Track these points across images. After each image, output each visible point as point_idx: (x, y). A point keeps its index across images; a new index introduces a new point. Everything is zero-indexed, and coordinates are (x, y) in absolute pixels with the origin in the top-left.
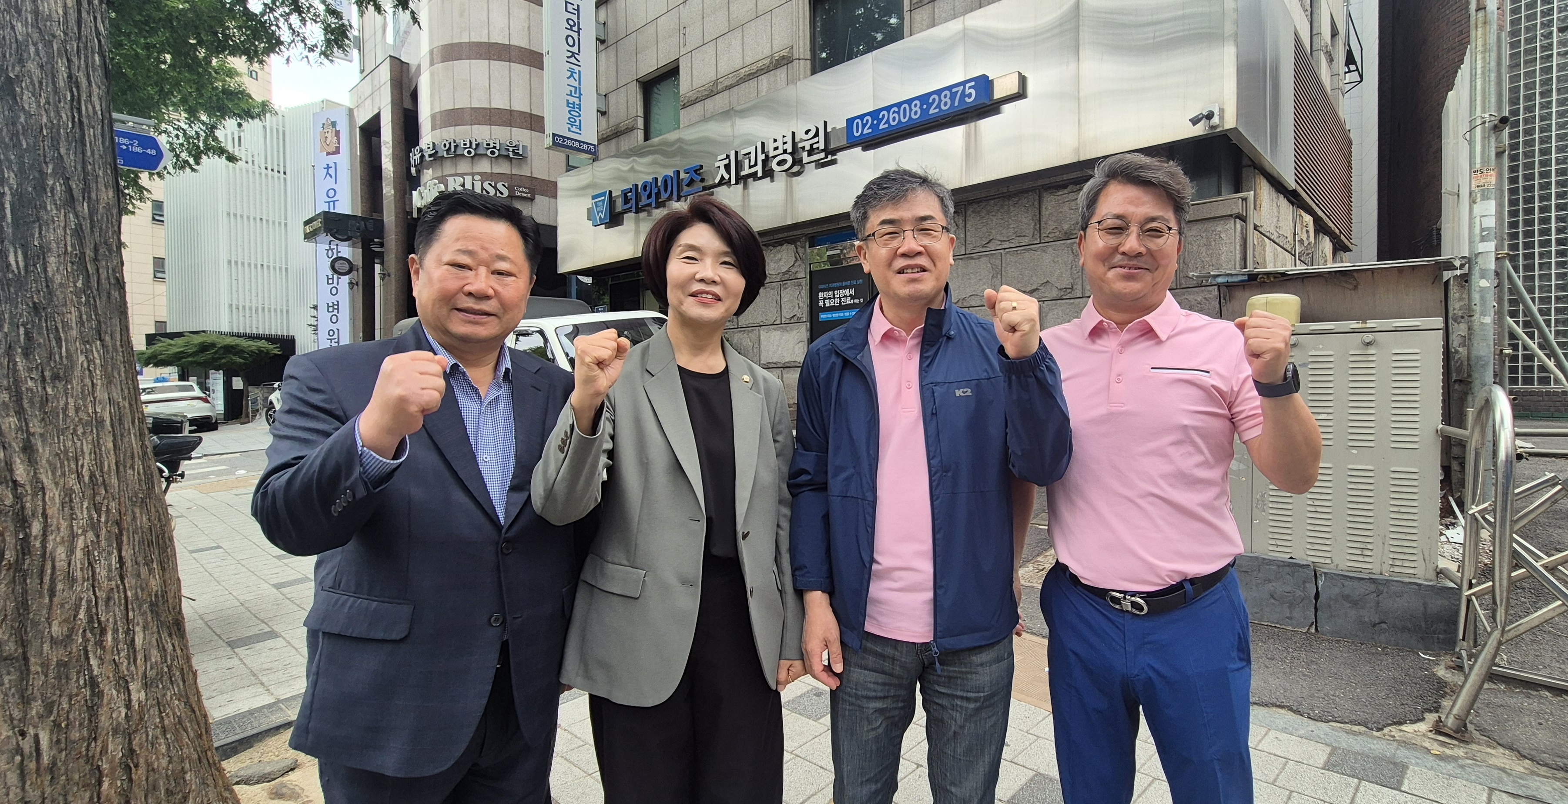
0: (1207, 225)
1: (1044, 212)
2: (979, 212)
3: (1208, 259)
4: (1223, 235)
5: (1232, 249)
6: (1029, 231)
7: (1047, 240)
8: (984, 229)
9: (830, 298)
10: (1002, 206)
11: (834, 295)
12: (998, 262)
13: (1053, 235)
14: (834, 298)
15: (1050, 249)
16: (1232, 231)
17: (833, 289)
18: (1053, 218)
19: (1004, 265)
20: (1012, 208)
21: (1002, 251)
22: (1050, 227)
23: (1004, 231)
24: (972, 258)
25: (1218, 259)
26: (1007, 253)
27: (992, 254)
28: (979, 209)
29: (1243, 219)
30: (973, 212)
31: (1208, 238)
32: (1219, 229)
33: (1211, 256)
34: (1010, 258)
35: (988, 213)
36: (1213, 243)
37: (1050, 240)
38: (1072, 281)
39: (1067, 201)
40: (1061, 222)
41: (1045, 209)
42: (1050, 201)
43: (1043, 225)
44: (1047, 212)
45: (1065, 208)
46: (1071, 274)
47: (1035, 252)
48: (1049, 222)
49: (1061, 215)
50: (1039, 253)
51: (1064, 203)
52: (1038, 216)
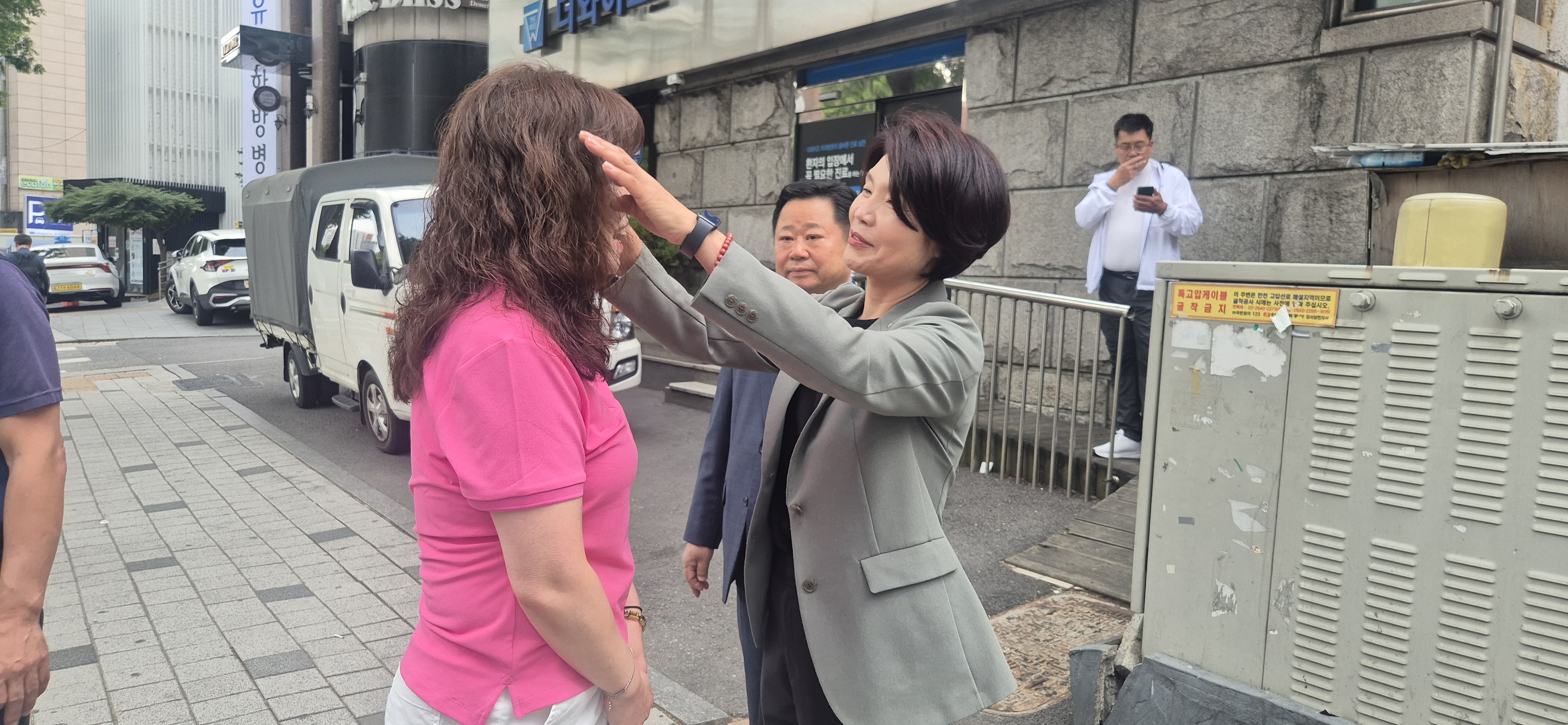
0: (1420, 52)
1: (1140, 32)
2: (1038, 30)
3: (1415, 115)
4: (1448, 71)
5: (1464, 96)
6: (1112, 65)
7: (1140, 78)
8: (1043, 61)
9: (821, 168)
10: (1074, 21)
11: (826, 163)
12: (1061, 116)
13: (1149, 71)
14: (826, 168)
15: (1143, 95)
16: (1467, 64)
17: (826, 154)
18: (1152, 42)
19: (1069, 121)
20: (1089, 24)
21: (1069, 98)
22: (1145, 55)
23: (1073, 65)
24: (1022, 109)
25: (1435, 115)
26: (1076, 101)
27: (1052, 103)
28: (1037, 26)
29: (1491, 37)
30: (1029, 31)
31: (1418, 75)
32: (1442, 58)
33: (1422, 110)
34: (1077, 110)
35: (1052, 31)
36: (1427, 86)
37: (1144, 80)
38: (1172, 151)
39: (1176, 12)
40: (1162, 48)
41: (1141, 25)
42: (1150, 11)
43: (1135, 54)
44: (1143, 32)
45: (1172, 24)
46: (1173, 138)
47: (1118, 100)
48: (1145, 49)
49: (1164, 36)
50: (1124, 101)
51: (1170, 14)
52: (1129, 37)
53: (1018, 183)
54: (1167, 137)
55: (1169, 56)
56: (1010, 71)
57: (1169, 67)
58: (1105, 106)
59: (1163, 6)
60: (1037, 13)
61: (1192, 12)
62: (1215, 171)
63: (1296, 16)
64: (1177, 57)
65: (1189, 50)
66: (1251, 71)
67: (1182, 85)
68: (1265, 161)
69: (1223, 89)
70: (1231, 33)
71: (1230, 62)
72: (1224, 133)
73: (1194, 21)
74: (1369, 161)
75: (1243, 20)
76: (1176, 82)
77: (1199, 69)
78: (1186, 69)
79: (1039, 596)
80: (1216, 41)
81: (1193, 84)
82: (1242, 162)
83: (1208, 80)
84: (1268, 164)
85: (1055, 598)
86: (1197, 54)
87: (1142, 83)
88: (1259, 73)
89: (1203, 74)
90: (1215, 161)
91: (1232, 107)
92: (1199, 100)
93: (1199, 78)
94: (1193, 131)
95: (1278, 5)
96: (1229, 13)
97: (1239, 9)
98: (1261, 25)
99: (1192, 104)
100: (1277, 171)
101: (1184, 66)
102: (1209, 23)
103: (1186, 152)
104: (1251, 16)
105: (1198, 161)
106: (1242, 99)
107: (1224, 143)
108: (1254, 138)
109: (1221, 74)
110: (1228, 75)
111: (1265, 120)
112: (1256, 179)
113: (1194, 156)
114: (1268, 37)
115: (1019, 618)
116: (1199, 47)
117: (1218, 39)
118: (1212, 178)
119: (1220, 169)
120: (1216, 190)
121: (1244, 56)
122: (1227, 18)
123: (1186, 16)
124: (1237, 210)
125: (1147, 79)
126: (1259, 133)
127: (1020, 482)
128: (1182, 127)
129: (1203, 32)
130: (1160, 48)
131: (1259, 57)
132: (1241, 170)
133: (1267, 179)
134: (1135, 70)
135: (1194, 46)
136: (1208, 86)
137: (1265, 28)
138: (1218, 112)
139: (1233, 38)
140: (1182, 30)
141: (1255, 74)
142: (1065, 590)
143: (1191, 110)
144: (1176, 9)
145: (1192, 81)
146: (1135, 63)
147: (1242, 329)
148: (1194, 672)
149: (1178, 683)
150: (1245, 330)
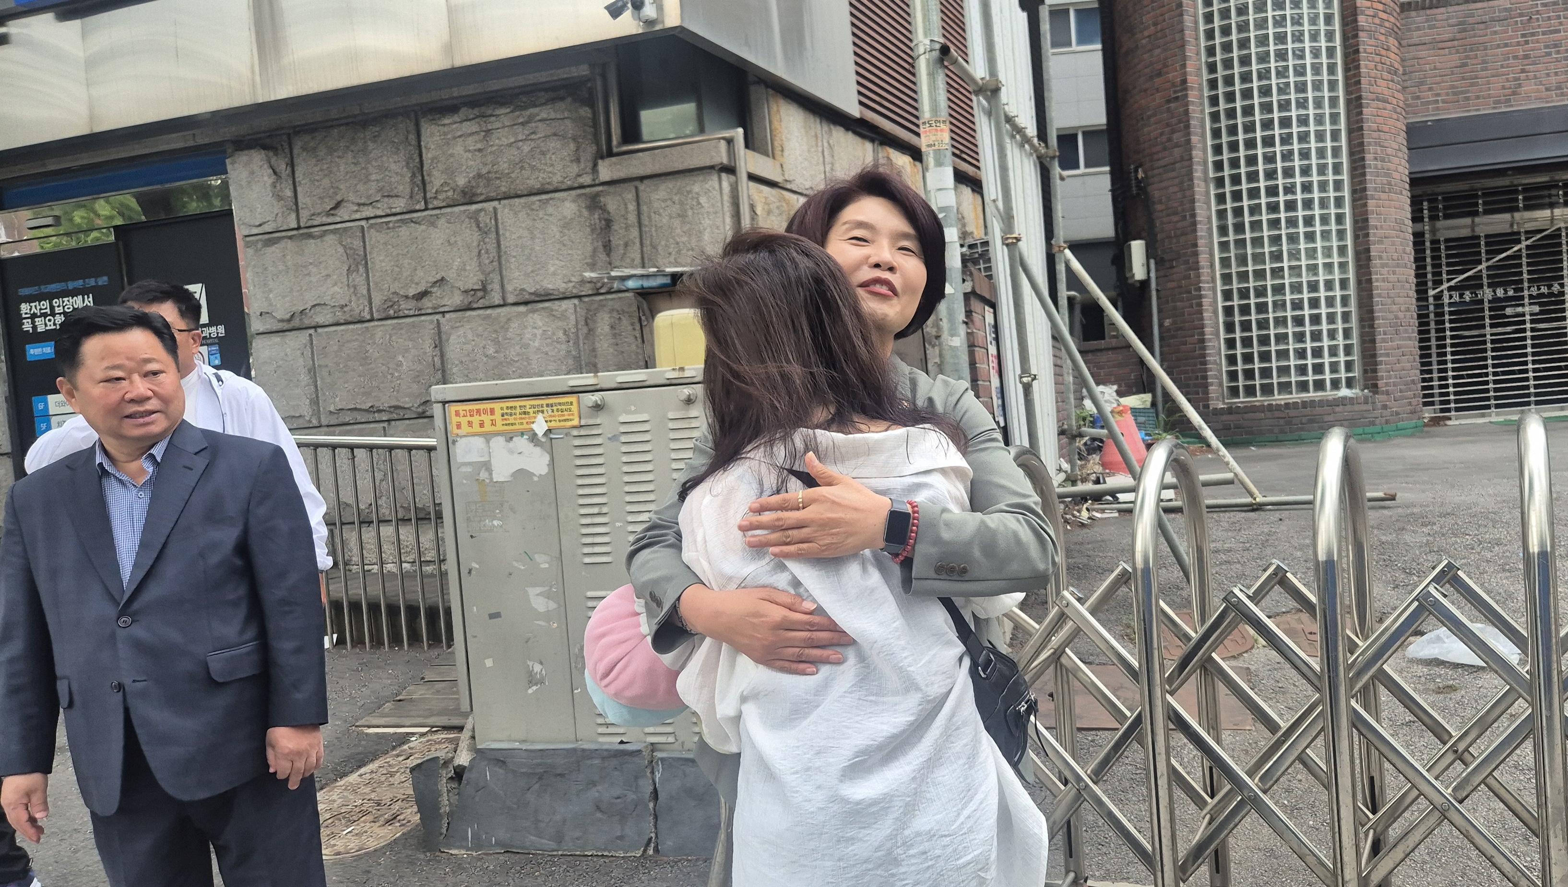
0: (680, 182)
1: (427, 156)
2: (314, 149)
3: (685, 239)
4: (703, 200)
5: (719, 222)
6: (404, 188)
7: (436, 203)
8: (326, 182)
9: (45, 315)
10: (353, 140)
11: (52, 308)
12: (357, 243)
13: (444, 195)
14: (53, 314)
15: (443, 221)
16: (716, 193)
17: (50, 297)
18: (441, 166)
19: (368, 248)
20: (371, 145)
21: (363, 223)
22: (436, 180)
23: (361, 187)
24: (310, 236)
25: (700, 239)
26: (371, 226)
27: (345, 229)
28: (312, 144)
29: (730, 170)
30: (304, 149)
31: (682, 203)
32: (696, 188)
33: (688, 233)
34: (373, 237)
35: (331, 151)
36: (690, 213)
37: (441, 205)
38: (482, 277)
39: (460, 136)
40: (453, 173)
41: (428, 149)
42: (432, 134)
43: (426, 178)
44: (430, 155)
45: (458, 149)
46: (480, 265)
47: (417, 226)
48: (435, 173)
49: (452, 160)
50: (423, 227)
51: (455, 138)
52: (418, 160)
53: (320, 319)
54: (475, 263)
55: (461, 181)
56: (289, 193)
57: (464, 193)
58: (404, 232)
59: (446, 129)
60: (309, 129)
61: (476, 137)
62: (527, 297)
63: (572, 146)
64: (469, 182)
65: (479, 176)
66: (544, 197)
67: (481, 210)
68: (571, 285)
69: (520, 215)
70: (517, 160)
71: (522, 188)
72: (529, 258)
73: (479, 146)
74: (631, 284)
75: (526, 148)
76: (474, 207)
77: (493, 194)
78: (481, 194)
79: (394, 748)
80: (504, 166)
81: (491, 209)
82: (550, 286)
83: (504, 206)
84: (574, 287)
85: (411, 745)
86: (489, 180)
87: (440, 208)
88: (551, 199)
89: (499, 200)
90: (524, 286)
91: (532, 233)
92: (500, 226)
93: (495, 203)
94: (499, 257)
95: (555, 135)
96: (512, 140)
97: (520, 137)
98: (543, 153)
99: (493, 229)
100: (583, 293)
101: (479, 191)
102: (494, 148)
103: (496, 278)
104: (533, 144)
105: (509, 288)
106: (540, 225)
107: (530, 269)
108: (557, 262)
109: (516, 200)
110: (523, 200)
111: (564, 245)
112: (566, 302)
113: (505, 282)
114: (552, 165)
115: (372, 772)
116: (489, 172)
117: (506, 165)
118: (526, 303)
119: (531, 294)
120: (531, 315)
121: (533, 183)
122: (510, 145)
123: (470, 141)
124: (554, 334)
125: (444, 204)
126: (561, 258)
127: (371, 647)
128: (487, 252)
129: (490, 158)
130: (450, 172)
131: (548, 183)
132: (551, 294)
133: (576, 301)
134: (429, 195)
135: (484, 171)
136: (505, 210)
137: (548, 156)
138: (520, 237)
139: (520, 164)
140: (470, 155)
141: (548, 200)
142: (423, 735)
143: (493, 236)
144: (459, 133)
145: (489, 206)
146: (428, 188)
147: (511, 438)
148: (520, 747)
149: (508, 760)
150: (514, 439)
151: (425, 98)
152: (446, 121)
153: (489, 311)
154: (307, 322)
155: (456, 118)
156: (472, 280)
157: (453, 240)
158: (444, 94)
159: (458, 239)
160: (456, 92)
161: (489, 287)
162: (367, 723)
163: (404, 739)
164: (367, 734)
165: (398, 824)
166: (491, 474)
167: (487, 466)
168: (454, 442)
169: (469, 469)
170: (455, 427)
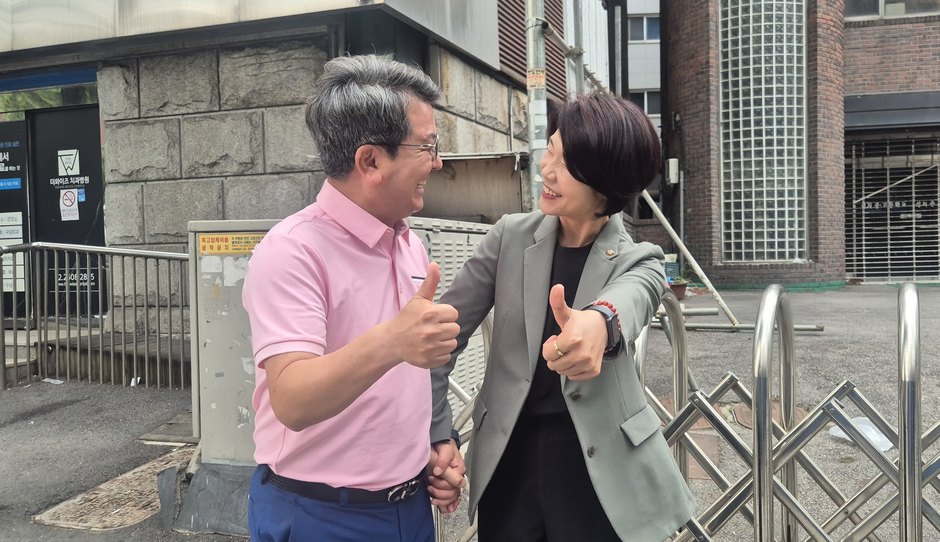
1: (222, 77)
2: (153, 69)
6: (206, 96)
7: (226, 107)
8: (158, 90)
10: (177, 65)
12: (175, 130)
13: (231, 102)
15: (229, 118)
18: (230, 84)
19: (182, 133)
20: (188, 69)
21: (180, 117)
22: (227, 93)
23: (180, 94)
24: (146, 123)
26: (185, 119)
27: (168, 120)
28: (152, 65)
30: (146, 68)
34: (186, 126)
35: (163, 70)
37: (229, 108)
38: (252, 155)
39: (244, 66)
40: (238, 88)
41: (223, 73)
42: (226, 63)
43: (221, 91)
44: (224, 77)
45: (242, 74)
46: (251, 147)
47: (213, 120)
48: (226, 88)
49: (238, 80)
50: (217, 122)
51: (240, 67)
52: (216, 79)
53: (149, 176)
54: (247, 146)
55: (242, 94)
56: (135, 95)
57: (243, 101)
58: (205, 124)
59: (235, 61)
60: (149, 56)
61: (254, 67)
62: (279, 169)
63: (313, 76)
64: (247, 95)
65: (254, 91)
66: (294, 107)
67: (253, 113)
68: (307, 163)
69: (278, 118)
70: (278, 83)
71: (280, 101)
72: (282, 145)
73: (255, 72)
75: (284, 75)
76: (249, 111)
77: (262, 104)
78: (255, 103)
79: (160, 456)
80: (269, 86)
81: (260, 113)
82: (294, 163)
83: (268, 111)
84: (309, 165)
85: (172, 454)
86: (260, 94)
87: (229, 110)
88: (298, 108)
89: (266, 107)
90: (278, 162)
91: (285, 129)
92: (265, 124)
93: (263, 109)
94: (264, 143)
95: (303, 68)
96: (276, 70)
97: (281, 68)
98: (295, 79)
99: (261, 125)
100: (314, 169)
101: (253, 101)
102: (264, 75)
103: (261, 157)
104: (288, 73)
105: (268, 163)
106: (290, 124)
107: (282, 152)
108: (299, 148)
109: (277, 108)
110: (280, 108)
111: (304, 138)
112: (304, 174)
113: (267, 159)
114: (300, 87)
115: (142, 471)
116: (260, 89)
117: (271, 86)
118: (278, 173)
119: (282, 168)
120: (280, 181)
121: (287, 97)
122: (274, 73)
123: (249, 69)
124: (294, 193)
125: (231, 108)
126: (302, 146)
127: (161, 387)
128: (256, 140)
129: (261, 81)
130: (236, 88)
131: (297, 99)
132: (294, 169)
133: (310, 174)
134: (221, 103)
135: (257, 89)
136: (269, 115)
137: (298, 82)
138: (277, 132)
139: (280, 86)
140: (248, 78)
141: (296, 109)
142: (181, 448)
143: (260, 129)
144: (243, 64)
145: (259, 111)
146: (222, 97)
147: (238, 258)
148: (229, 463)
149: (221, 472)
150: (240, 259)
151: (224, 40)
152: (236, 56)
153: (255, 177)
154: (140, 177)
155: (242, 54)
156: (246, 157)
157: (235, 130)
158: (237, 39)
159: (238, 130)
160: (243, 38)
161: (256, 162)
162: (146, 438)
163: (168, 450)
164: (145, 445)
165: (150, 509)
166: (223, 281)
167: (221, 275)
168: (200, 259)
169: (209, 277)
170: (201, 249)
